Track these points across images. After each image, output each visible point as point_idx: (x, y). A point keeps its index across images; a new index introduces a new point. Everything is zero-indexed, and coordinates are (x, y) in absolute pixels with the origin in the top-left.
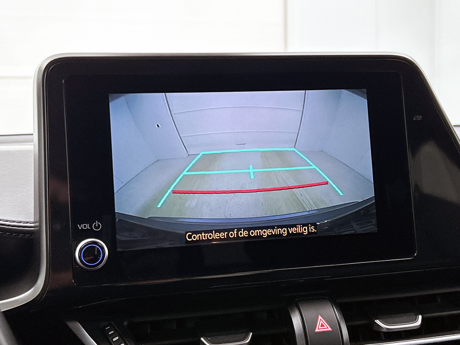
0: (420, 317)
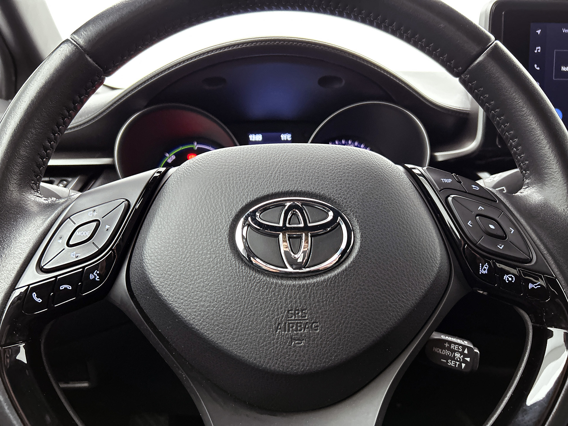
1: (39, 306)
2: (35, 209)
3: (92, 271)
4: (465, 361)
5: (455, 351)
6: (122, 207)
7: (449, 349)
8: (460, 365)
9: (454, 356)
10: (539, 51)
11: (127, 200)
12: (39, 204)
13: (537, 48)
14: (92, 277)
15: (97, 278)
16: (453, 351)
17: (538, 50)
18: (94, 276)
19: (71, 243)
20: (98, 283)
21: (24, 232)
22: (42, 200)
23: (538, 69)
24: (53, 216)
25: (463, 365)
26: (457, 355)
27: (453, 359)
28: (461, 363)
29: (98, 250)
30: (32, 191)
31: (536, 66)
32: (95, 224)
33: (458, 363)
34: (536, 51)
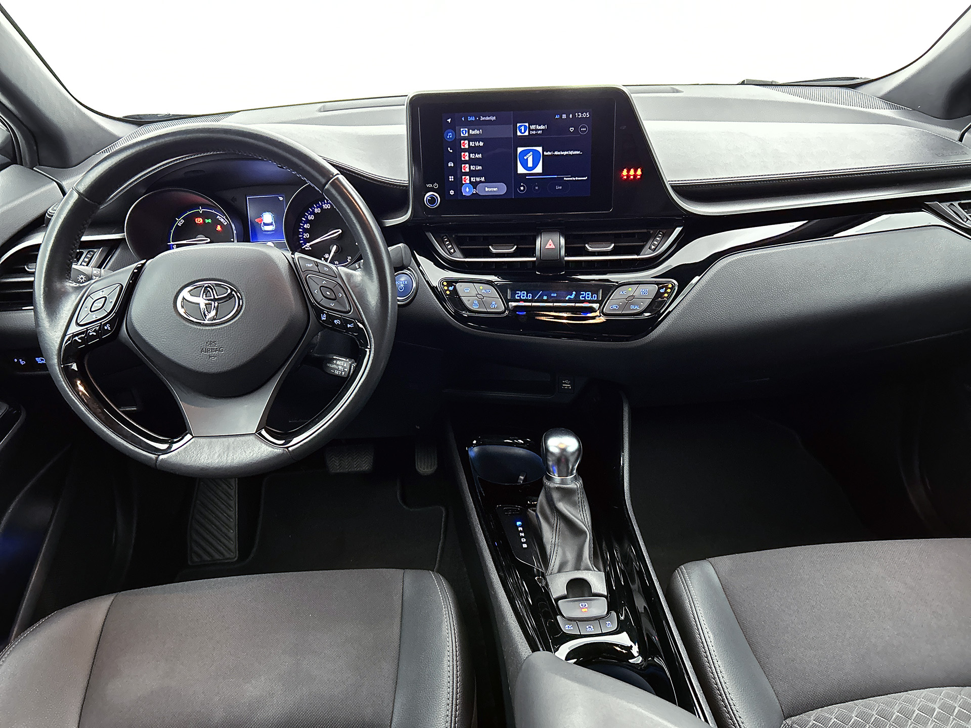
0: (613, 245)
1: (80, 344)
2: (71, 290)
3: (105, 324)
4: (344, 371)
5: (339, 365)
6: (118, 289)
7: (336, 364)
8: (341, 373)
9: (339, 368)
10: (451, 137)
11: (121, 284)
12: (73, 287)
14: (106, 328)
15: (109, 329)
16: (338, 365)
17: (450, 135)
18: (107, 327)
19: (92, 310)
20: (110, 331)
21: (66, 305)
22: (74, 285)
23: (451, 151)
24: (80, 296)
25: (343, 373)
26: (340, 367)
27: (338, 370)
28: (342, 372)
29: (107, 313)
30: (67, 280)
31: (449, 149)
32: (104, 299)
33: (340, 372)
34: (448, 137)
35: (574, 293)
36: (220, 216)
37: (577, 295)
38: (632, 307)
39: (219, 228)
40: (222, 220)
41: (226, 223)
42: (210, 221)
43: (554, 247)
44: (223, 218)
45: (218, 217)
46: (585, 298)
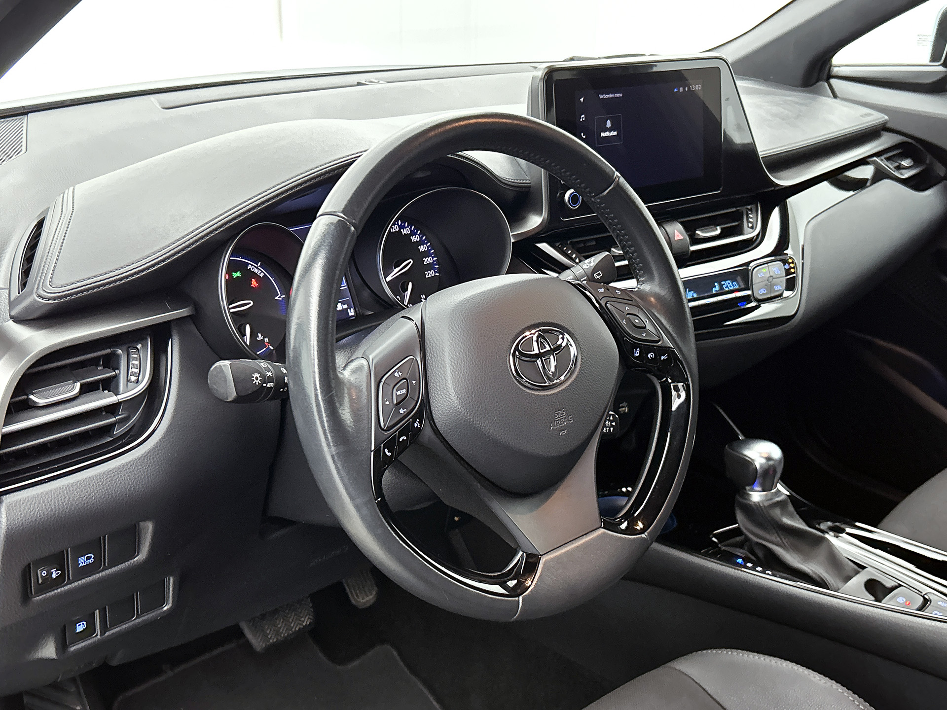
3: (415, 420)
4: (612, 426)
8: (610, 430)
10: (584, 119)
11: (413, 356)
13: (582, 116)
15: (419, 426)
17: (583, 118)
18: (417, 424)
20: (419, 430)
23: (584, 137)
31: (582, 134)
32: (404, 381)
33: (608, 429)
34: (581, 120)
35: (716, 284)
36: (252, 265)
37: (721, 286)
38: (776, 288)
39: (254, 283)
40: (256, 271)
41: (262, 275)
42: (238, 274)
43: (682, 238)
44: (257, 268)
45: (250, 266)
46: (729, 288)
